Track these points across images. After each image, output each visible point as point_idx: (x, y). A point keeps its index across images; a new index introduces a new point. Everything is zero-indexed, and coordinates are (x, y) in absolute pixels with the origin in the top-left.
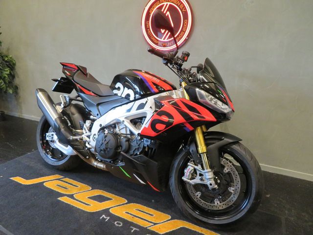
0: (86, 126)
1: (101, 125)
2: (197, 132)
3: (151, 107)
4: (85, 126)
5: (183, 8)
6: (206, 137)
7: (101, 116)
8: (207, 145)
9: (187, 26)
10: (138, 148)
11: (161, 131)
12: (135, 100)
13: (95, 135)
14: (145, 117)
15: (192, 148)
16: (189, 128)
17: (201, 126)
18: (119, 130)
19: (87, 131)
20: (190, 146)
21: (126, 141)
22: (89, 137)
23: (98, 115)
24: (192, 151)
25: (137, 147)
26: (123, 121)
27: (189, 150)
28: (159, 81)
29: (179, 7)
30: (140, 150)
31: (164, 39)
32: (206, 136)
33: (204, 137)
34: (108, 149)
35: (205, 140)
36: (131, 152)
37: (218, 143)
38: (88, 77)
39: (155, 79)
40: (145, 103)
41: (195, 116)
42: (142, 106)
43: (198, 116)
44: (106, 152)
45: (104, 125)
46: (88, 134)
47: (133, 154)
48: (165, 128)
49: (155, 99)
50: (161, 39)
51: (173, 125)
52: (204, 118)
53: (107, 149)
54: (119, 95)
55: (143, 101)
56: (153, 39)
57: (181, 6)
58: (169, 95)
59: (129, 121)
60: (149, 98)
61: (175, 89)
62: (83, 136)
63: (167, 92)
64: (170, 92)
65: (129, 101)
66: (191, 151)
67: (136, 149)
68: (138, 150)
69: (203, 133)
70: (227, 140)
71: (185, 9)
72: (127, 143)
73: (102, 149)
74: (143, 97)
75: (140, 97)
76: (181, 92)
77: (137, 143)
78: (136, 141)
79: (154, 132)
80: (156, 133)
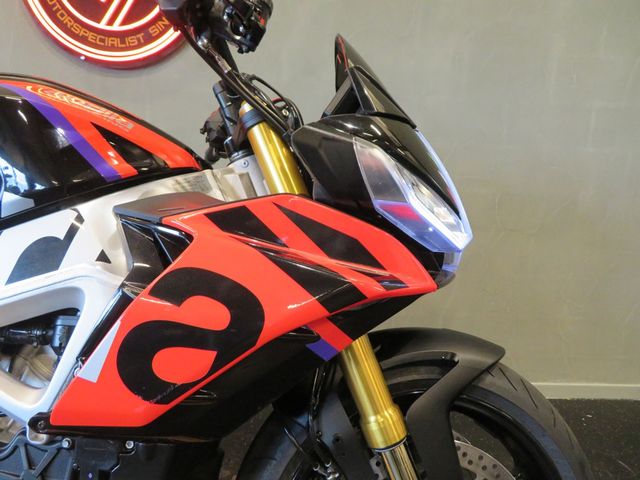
3: (103, 257)
11: (185, 387)
14: (73, 312)
31: (111, 22)
40: (61, 236)
42: (45, 255)
48: (215, 367)
49: (121, 213)
50: (98, 21)
51: (262, 340)
55: (54, 224)
56: (66, 19)
58: (188, 188)
60: (86, 208)
63: (180, 178)
64: (190, 175)
74: (43, 204)
75: (30, 203)
76: (241, 176)
77: (31, 465)
78: (22, 450)
79: (146, 398)
80: (157, 403)
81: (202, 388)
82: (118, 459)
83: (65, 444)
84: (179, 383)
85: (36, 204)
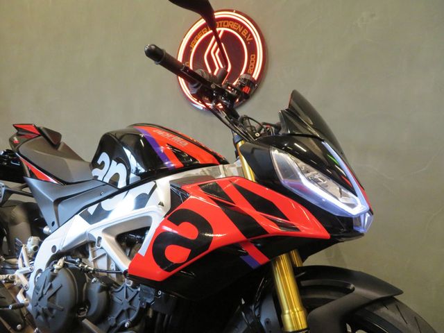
0: (26, 250)
1: (54, 248)
2: (277, 269)
3: (161, 203)
4: (23, 251)
5: (247, 35)
6: (304, 283)
7: (59, 227)
8: (308, 306)
9: (255, 65)
10: (129, 310)
11: (177, 265)
12: (129, 187)
13: (40, 271)
14: (148, 228)
15: (267, 315)
16: (257, 257)
17: (287, 252)
18: (95, 261)
19: (26, 262)
20: (260, 307)
21: (102, 289)
22: (27, 275)
23: (53, 224)
24: (267, 322)
25: (126, 306)
26: (100, 238)
27: (259, 318)
28: (186, 143)
29: (240, 34)
30: (134, 315)
32: (303, 278)
33: (298, 281)
34: (54, 311)
35: (301, 290)
36: (112, 320)
37: (340, 302)
38: (60, 149)
39: (177, 139)
40: (148, 193)
41: (270, 226)
42: (142, 201)
43: (279, 225)
44: (50, 318)
45: (61, 249)
46: (27, 269)
47: (115, 326)
48: (189, 259)
49: (172, 184)
51: (211, 248)
52: (297, 229)
53: (51, 309)
54: (100, 178)
55: (146, 188)
57: (245, 33)
58: (208, 173)
59: (113, 239)
60: (159, 181)
61: (225, 162)
62: (17, 273)
63: (205, 169)
64: (210, 168)
65: (116, 190)
66: (263, 322)
67: (123, 311)
68: (128, 316)
69: (296, 271)
70: (361, 292)
71: (252, 36)
72: (104, 293)
73: (40, 310)
74: (144, 178)
75: (139, 179)
76: (238, 168)
77: (127, 297)
78: (125, 289)
79: (162, 267)
80: (166, 270)
81: (182, 270)
82: (155, 298)
83: (139, 289)
84: (175, 263)
85: (142, 179)
